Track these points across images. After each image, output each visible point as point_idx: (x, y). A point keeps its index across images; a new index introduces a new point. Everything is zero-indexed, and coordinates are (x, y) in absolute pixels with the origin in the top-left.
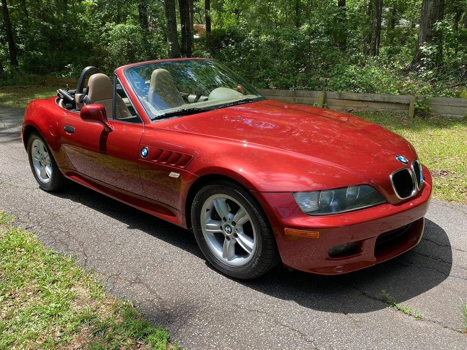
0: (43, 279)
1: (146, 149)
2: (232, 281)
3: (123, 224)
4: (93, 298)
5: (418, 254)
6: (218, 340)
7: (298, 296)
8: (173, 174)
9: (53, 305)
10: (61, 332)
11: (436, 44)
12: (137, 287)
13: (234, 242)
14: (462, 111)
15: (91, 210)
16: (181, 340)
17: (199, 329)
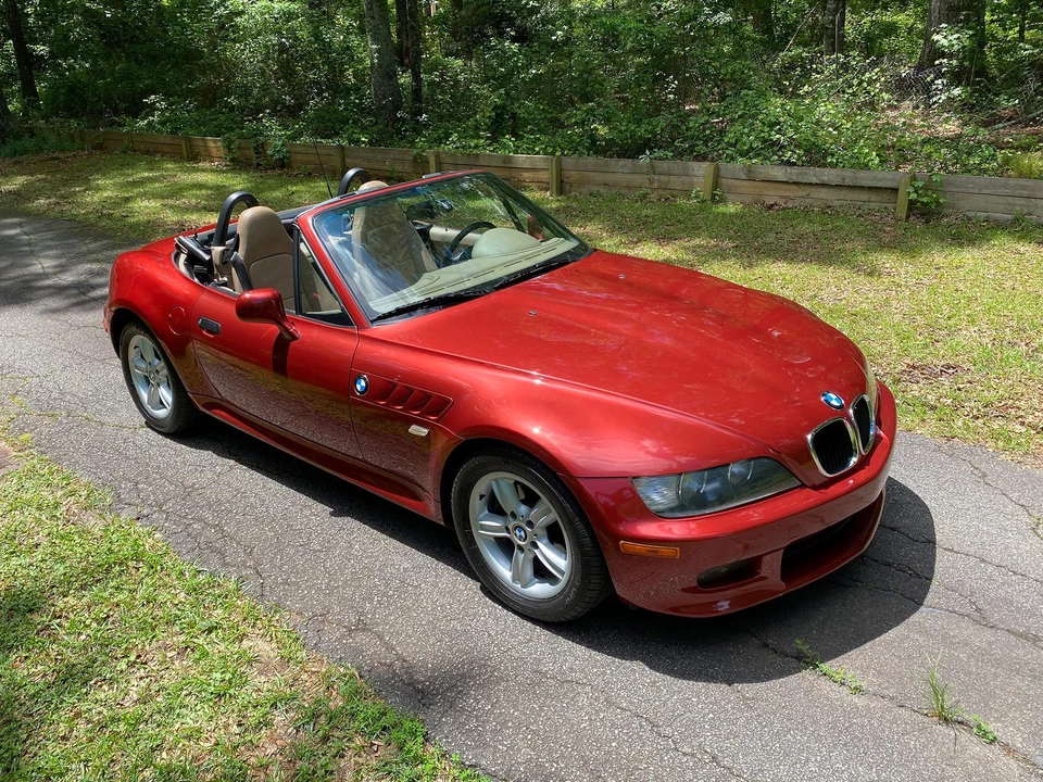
0: (191, 625)
1: (364, 379)
2: (529, 624)
3: (321, 505)
4: (286, 661)
5: (873, 560)
6: (510, 737)
7: (648, 653)
8: (415, 430)
9: (218, 676)
10: (239, 725)
11: (969, 29)
12: (361, 637)
13: (531, 556)
14: (1010, 204)
15: (257, 475)
16: (447, 737)
17: (477, 717)
